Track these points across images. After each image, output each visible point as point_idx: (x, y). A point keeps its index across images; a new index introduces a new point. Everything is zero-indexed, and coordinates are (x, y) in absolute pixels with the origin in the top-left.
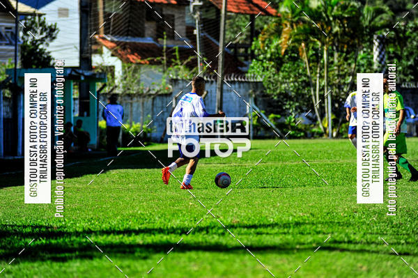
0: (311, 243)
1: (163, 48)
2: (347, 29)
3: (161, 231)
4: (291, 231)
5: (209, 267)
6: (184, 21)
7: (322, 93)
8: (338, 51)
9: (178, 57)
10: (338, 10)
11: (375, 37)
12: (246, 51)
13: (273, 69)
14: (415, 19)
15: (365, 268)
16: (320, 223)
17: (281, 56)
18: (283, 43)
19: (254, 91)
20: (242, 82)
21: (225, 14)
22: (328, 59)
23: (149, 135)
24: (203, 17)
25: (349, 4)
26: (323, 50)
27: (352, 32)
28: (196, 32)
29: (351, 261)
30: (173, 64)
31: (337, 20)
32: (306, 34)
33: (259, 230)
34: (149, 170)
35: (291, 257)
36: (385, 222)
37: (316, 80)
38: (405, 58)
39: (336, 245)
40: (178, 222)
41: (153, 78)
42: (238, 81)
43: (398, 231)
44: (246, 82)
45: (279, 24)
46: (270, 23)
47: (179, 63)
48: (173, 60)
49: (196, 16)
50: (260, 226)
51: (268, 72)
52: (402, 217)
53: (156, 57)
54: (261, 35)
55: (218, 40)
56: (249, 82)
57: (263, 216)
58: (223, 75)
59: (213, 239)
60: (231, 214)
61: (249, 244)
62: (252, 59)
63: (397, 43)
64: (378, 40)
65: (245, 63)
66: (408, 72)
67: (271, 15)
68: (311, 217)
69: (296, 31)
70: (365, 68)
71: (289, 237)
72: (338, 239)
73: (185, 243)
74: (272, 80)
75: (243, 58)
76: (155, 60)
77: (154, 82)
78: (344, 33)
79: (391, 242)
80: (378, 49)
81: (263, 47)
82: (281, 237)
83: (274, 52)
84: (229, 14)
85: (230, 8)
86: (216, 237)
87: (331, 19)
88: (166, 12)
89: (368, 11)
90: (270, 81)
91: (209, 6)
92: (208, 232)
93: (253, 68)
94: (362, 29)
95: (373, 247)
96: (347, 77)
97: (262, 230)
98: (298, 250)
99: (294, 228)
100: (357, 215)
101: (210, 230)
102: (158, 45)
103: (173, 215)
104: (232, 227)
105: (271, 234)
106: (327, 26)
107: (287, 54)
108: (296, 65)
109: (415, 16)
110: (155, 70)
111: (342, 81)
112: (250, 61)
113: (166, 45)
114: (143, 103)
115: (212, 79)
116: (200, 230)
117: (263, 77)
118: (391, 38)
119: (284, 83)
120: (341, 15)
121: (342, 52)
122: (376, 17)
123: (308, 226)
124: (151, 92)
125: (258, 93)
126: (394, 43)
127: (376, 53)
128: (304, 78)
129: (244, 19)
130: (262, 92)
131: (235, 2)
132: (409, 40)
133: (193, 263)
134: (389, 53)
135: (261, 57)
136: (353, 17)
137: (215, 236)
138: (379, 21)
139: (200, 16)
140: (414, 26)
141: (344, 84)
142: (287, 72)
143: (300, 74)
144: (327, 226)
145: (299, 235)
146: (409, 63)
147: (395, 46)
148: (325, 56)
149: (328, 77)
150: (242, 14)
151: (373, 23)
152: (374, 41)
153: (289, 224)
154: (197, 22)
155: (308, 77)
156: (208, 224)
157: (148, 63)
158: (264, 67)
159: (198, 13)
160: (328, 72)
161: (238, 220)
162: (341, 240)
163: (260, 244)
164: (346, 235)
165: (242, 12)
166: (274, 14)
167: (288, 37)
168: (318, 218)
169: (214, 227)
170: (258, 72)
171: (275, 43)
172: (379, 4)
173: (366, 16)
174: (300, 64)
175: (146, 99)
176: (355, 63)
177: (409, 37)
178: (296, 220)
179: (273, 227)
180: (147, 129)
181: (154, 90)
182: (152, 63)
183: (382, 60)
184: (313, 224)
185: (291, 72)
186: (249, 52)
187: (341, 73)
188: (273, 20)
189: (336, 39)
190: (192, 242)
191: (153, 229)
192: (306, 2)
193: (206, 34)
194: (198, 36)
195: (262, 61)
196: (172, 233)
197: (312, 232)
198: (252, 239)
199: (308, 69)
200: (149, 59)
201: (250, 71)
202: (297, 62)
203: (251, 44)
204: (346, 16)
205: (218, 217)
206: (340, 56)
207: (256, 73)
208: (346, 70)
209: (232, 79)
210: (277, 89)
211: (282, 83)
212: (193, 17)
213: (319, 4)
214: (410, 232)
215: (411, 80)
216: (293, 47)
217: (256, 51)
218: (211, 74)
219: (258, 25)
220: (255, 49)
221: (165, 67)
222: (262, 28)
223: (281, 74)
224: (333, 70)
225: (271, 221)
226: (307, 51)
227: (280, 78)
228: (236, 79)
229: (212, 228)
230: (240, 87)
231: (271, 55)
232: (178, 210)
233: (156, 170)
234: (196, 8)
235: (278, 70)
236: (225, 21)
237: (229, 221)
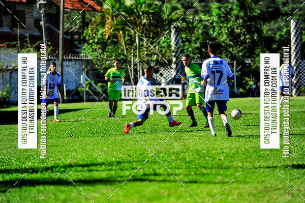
0: (128, 176)
1: (17, 35)
2: (152, 21)
3: (16, 171)
4: (114, 168)
5: (53, 196)
6: (33, 15)
7: (135, 67)
8: (146, 37)
9: (28, 42)
10: (145, 7)
11: (172, 26)
12: (80, 37)
13: (100, 50)
14: (200, 14)
15: (166, 193)
16: (134, 161)
17: (105, 41)
18: (107, 31)
19: (86, 67)
20: (77, 60)
21: (63, 10)
22: (139, 43)
23: (7, 99)
24: (47, 12)
25: (153, 3)
26: (135, 36)
27: (155, 23)
28: (42, 23)
29: (157, 188)
30: (25, 47)
31: (145, 15)
32: (123, 24)
33: (91, 168)
34: (8, 126)
35: (113, 187)
36: (181, 160)
37: (131, 58)
38: (194, 42)
39: (146, 177)
40: (30, 164)
41: (10, 58)
42: (74, 59)
43: (190, 166)
44: (80, 60)
45: (103, 17)
46: (97, 16)
47: (30, 46)
48: (25, 44)
49: (41, 12)
50: (92, 165)
51: (96, 53)
52: (192, 155)
53: (12, 42)
54: (90, 25)
55: (59, 29)
56: (82, 60)
57: (93, 157)
58: (63, 55)
59: (56, 175)
60: (70, 157)
61: (83, 178)
62: (84, 43)
63: (187, 31)
64: (174, 29)
65: (79, 46)
66: (196, 52)
67: (97, 11)
68: (128, 157)
69: (115, 22)
70: (166, 49)
71: (113, 173)
72: (147, 173)
73: (35, 179)
74: (99, 58)
75: (77, 42)
76: (12, 44)
77: (11, 60)
78: (150, 24)
79: (185, 173)
80: (175, 36)
81: (92, 34)
82: (106, 172)
83: (100, 38)
84: (66, 10)
85: (67, 5)
86: (59, 174)
87: (141, 13)
88: (19, 8)
89: (167, 8)
90: (97, 59)
91: (51, 4)
92: (52, 171)
93: (85, 49)
94: (163, 21)
95: (172, 178)
96: (153, 56)
97: (93, 168)
98: (119, 182)
99: (116, 166)
100: (161, 155)
101: (54, 169)
102: (13, 33)
103: (26, 159)
104: (71, 166)
105: (99, 171)
106: (138, 19)
107: (110, 39)
108: (116, 47)
109: (200, 12)
110: (12, 51)
111: (150, 59)
112: (82, 44)
113: (20, 33)
114: (3, 76)
115: (55, 58)
116: (47, 169)
117: (93, 56)
118: (183, 27)
119: (108, 60)
120: (148, 11)
121: (149, 37)
122: (172, 12)
123: (126, 164)
124: (9, 68)
125: (89, 68)
126: (185, 31)
127: (173, 38)
128: (122, 57)
129: (77, 14)
130: (92, 67)
131: (71, 1)
132: (196, 29)
133: (41, 194)
134: (182, 38)
135: (91, 41)
136: (156, 12)
137: (57, 173)
138: (174, 16)
139: (45, 11)
140: (199, 19)
141: (151, 60)
142: (109, 52)
143: (119, 54)
144: (139, 163)
145: (119, 171)
146: (197, 45)
147: (186, 33)
148: (137, 40)
149: (139, 56)
150: (76, 10)
151: (170, 17)
152: (172, 30)
153: (112, 163)
154: (42, 15)
155: (125, 56)
156: (53, 165)
157: (6, 46)
158: (93, 49)
159: (43, 9)
160: (139, 52)
161: (75, 161)
162: (150, 173)
163: (91, 178)
164: (154, 169)
165: (76, 8)
166: (99, 10)
167: (110, 26)
168: (133, 158)
169: (58, 166)
170: (89, 52)
171: (101, 31)
172: (174, 3)
173: (165, 11)
174: (119, 46)
175: (5, 73)
176: (159, 45)
177: (196, 27)
178: (117, 160)
179: (101, 165)
180: (6, 95)
181: (11, 66)
182: (9, 46)
183: (177, 43)
184: (130, 162)
185: (112, 52)
186: (82, 38)
187: (149, 53)
188: (99, 15)
189: (145, 28)
190: (40, 178)
191: (11, 170)
192: (122, 1)
193: (49, 25)
194: (43, 26)
195: (91, 44)
196: (25, 172)
197: (129, 168)
198: (85, 174)
199: (125, 50)
200: (7, 43)
201: (82, 52)
202: (117, 45)
203: (83, 32)
204: (151, 11)
205: (60, 159)
206: (148, 41)
207: (87, 54)
208: (152, 51)
209: (70, 58)
210: (103, 65)
211: (106, 61)
212: (39, 12)
213: (132, 3)
214: (198, 166)
215: (198, 58)
216: (114, 34)
217: (87, 37)
218: (54, 54)
219: (88, 18)
220: (86, 36)
221: (19, 49)
222: (91, 20)
223: (106, 54)
224: (143, 51)
225: (100, 161)
226: (124, 37)
227: (105, 57)
228: (72, 58)
229: (56, 168)
230: (75, 64)
231: (98, 40)
232: (30, 155)
233: (13, 125)
234: (42, 5)
235: (103, 51)
236: (63, 15)
237: (68, 162)
